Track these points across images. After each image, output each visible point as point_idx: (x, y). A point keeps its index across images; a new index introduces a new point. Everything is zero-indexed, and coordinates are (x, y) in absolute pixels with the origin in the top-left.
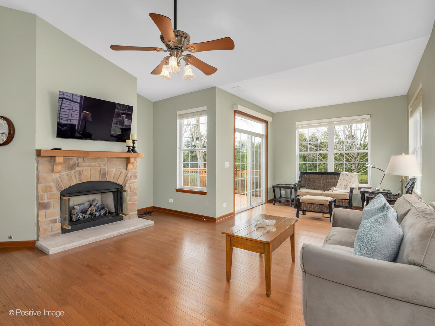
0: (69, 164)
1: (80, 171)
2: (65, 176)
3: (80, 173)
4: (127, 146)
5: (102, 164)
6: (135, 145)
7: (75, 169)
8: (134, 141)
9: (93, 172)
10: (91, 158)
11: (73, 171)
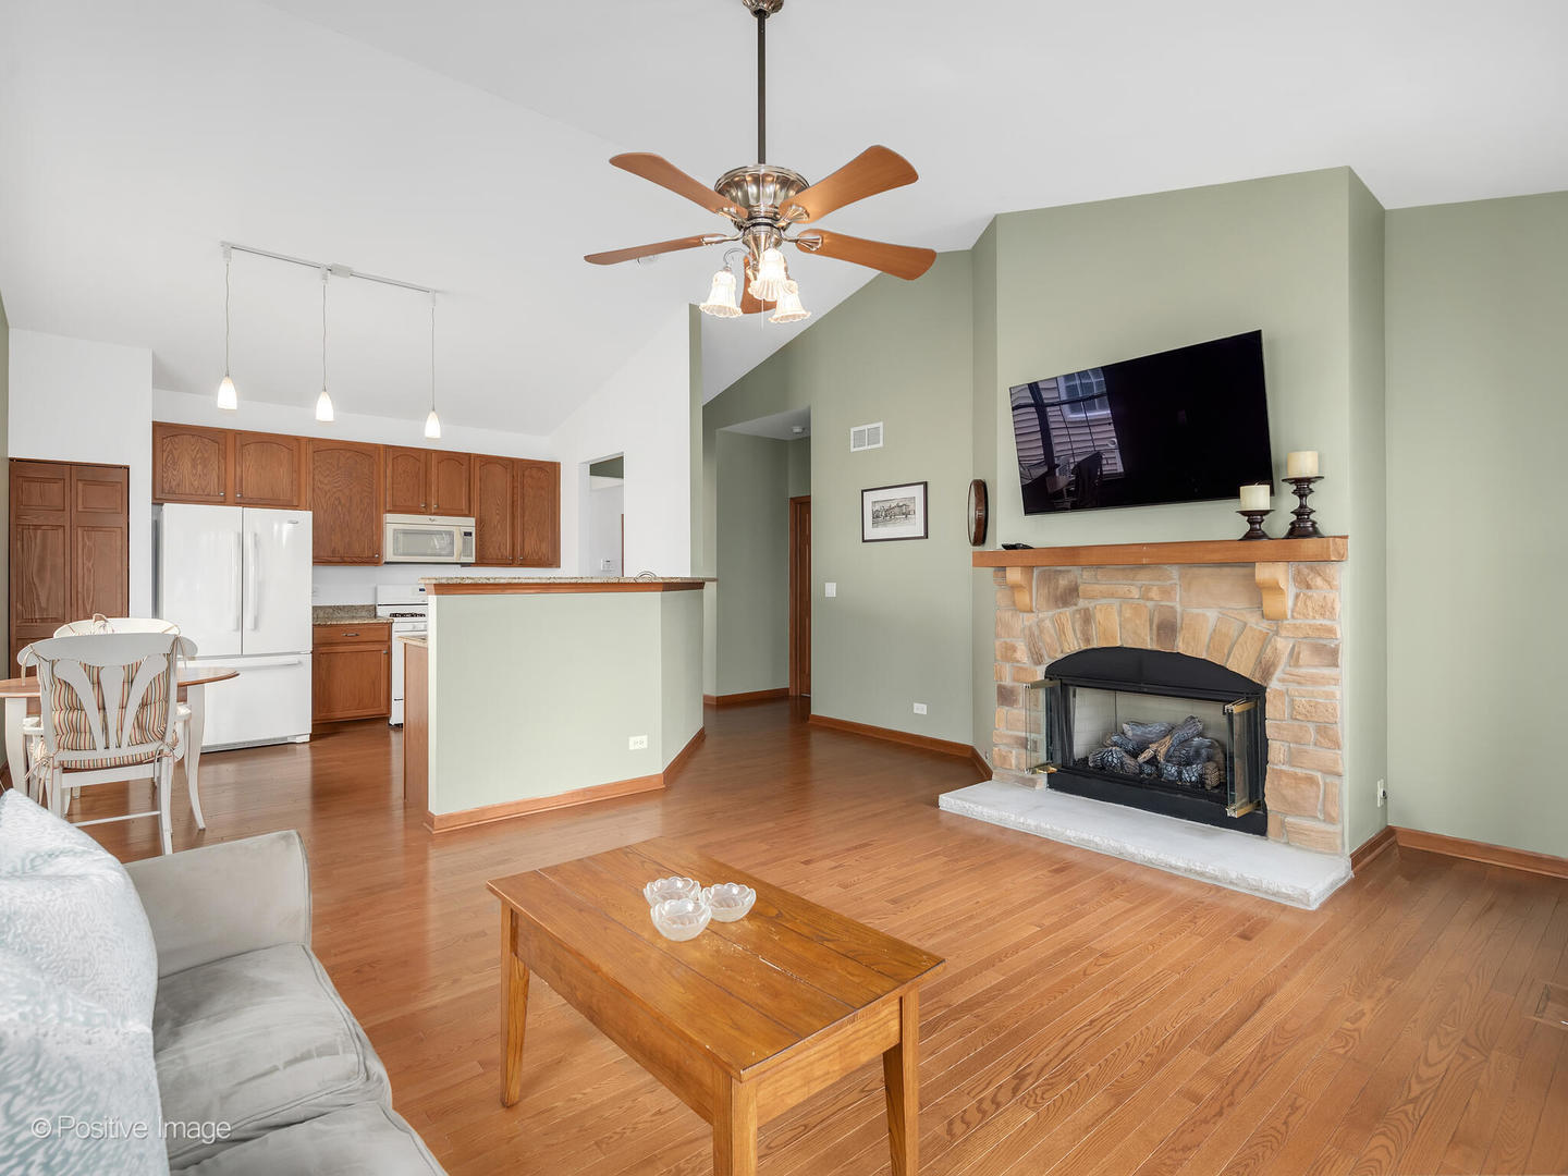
0: (1057, 588)
1: (1086, 610)
2: (1048, 623)
3: (1087, 618)
4: (1244, 513)
5: (1155, 588)
6: (1311, 502)
7: (1076, 605)
8: (1302, 486)
9: (1127, 615)
10: (1118, 569)
11: (1068, 611)
